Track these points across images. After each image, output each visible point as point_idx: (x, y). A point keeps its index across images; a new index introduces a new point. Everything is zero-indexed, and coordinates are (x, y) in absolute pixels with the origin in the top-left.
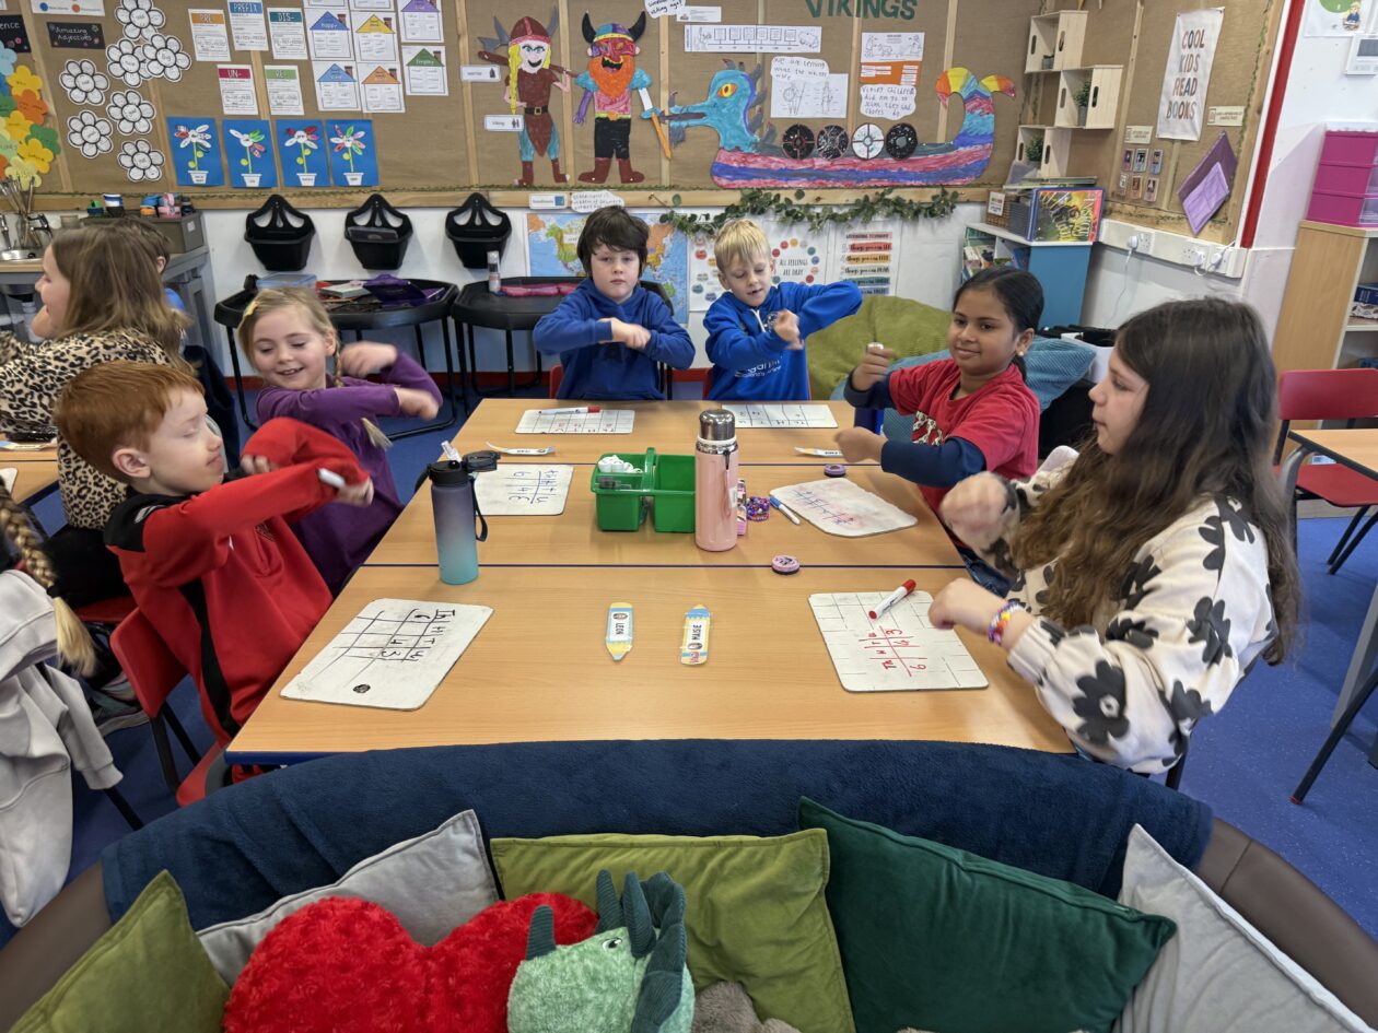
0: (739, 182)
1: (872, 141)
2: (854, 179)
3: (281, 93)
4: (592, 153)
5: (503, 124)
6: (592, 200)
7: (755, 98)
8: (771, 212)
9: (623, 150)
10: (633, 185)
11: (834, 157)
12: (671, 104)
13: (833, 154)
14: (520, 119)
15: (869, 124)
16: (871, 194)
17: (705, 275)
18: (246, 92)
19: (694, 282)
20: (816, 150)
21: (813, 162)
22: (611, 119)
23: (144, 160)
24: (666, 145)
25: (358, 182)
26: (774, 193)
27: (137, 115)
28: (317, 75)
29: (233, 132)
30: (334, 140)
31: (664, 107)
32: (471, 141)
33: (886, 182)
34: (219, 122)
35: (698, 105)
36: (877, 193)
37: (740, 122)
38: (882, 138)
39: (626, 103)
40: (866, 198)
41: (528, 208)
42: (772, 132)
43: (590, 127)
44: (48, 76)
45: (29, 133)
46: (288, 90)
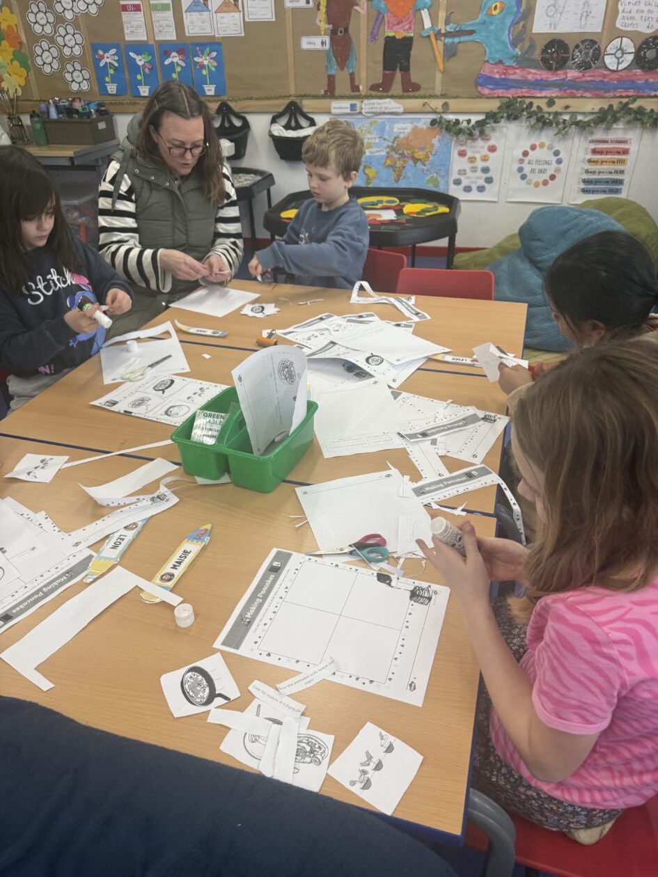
0: (500, 92)
1: (623, 53)
2: (604, 89)
3: (161, 23)
4: (380, 67)
5: (314, 44)
6: (378, 106)
7: (520, 15)
8: (524, 118)
9: (405, 64)
10: (411, 94)
11: (586, 69)
12: (447, 23)
13: (585, 66)
14: (327, 39)
15: (622, 37)
16: (615, 104)
17: (465, 170)
18: (139, 23)
19: (455, 176)
20: (570, 63)
21: (566, 73)
22: (398, 37)
23: (78, 77)
24: (440, 60)
25: (212, 93)
26: (528, 101)
27: (73, 43)
28: (184, 8)
29: (131, 54)
30: (196, 59)
31: (441, 26)
32: (291, 59)
33: (631, 93)
34: (122, 47)
35: (470, 23)
36: (621, 103)
37: (505, 38)
38: (633, 50)
39: (410, 23)
40: (611, 106)
41: (329, 113)
42: (532, 46)
43: (381, 44)
44: (21, 14)
45: (12, 57)
46: (165, 20)
